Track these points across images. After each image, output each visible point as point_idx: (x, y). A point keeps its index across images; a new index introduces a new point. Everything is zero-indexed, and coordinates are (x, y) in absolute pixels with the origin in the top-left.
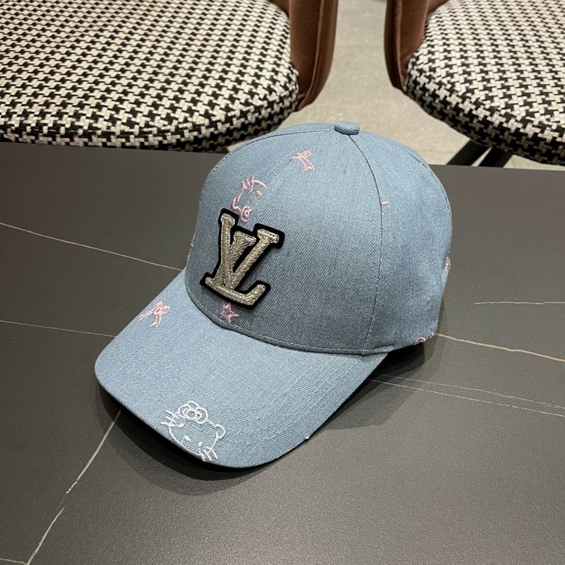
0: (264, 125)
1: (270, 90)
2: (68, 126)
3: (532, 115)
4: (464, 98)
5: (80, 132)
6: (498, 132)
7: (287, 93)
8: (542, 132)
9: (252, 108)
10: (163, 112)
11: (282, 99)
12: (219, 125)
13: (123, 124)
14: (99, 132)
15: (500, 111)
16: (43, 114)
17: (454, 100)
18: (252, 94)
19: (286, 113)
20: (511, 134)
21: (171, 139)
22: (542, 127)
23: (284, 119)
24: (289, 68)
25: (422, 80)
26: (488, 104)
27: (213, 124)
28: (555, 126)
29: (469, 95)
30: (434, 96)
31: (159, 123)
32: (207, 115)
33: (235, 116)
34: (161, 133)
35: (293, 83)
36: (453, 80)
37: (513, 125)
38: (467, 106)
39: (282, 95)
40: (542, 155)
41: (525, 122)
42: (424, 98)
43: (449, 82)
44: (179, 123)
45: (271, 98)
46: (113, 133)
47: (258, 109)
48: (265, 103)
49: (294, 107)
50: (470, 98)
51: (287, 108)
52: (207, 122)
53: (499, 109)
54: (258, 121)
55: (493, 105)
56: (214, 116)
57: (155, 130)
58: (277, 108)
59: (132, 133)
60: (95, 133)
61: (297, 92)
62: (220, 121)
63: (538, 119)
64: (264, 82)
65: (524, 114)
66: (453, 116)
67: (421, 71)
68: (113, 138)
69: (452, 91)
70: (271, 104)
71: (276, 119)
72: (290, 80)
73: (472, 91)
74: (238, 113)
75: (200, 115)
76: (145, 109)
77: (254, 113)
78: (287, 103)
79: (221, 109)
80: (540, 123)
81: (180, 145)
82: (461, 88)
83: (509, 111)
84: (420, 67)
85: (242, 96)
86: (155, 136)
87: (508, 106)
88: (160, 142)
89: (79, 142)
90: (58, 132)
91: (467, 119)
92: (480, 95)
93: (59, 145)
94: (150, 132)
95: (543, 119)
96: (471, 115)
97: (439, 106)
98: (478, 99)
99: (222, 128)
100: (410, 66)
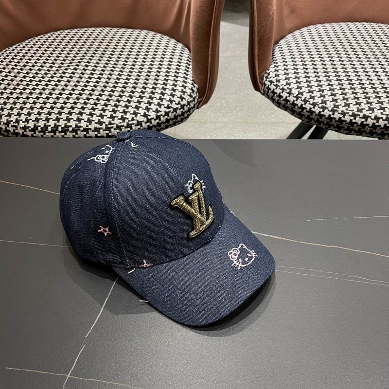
0: (179, 119)
1: (182, 98)
2: (63, 126)
3: (337, 107)
4: (297, 98)
5: (71, 129)
6: (319, 117)
7: (192, 99)
8: (344, 117)
9: (171, 110)
10: (119, 115)
11: (189, 103)
13: (95, 123)
14: (82, 129)
15: (319, 105)
17: (291, 99)
18: (171, 101)
19: (191, 111)
20: (326, 118)
21: (125, 130)
22: (344, 114)
23: (191, 114)
24: (192, 84)
25: (272, 87)
26: (311, 101)
27: (149, 121)
28: (351, 113)
29: (300, 96)
30: (280, 96)
31: (117, 121)
32: (145, 115)
33: (162, 115)
34: (119, 127)
35: (195, 93)
36: (290, 87)
37: (327, 113)
38: (299, 103)
39: (189, 101)
40: (345, 130)
41: (333, 111)
42: (274, 98)
43: (288, 88)
44: (129, 121)
45: (182, 103)
46: (90, 129)
47: (175, 110)
48: (179, 106)
49: (196, 107)
50: (301, 98)
51: (192, 108)
52: (145, 119)
53: (318, 104)
54: (176, 117)
55: (314, 101)
56: (149, 115)
57: (115, 126)
58: (186, 109)
59: (101, 128)
60: (79, 130)
61: (197, 97)
62: (153, 118)
63: (341, 109)
64: (178, 94)
65: (333, 106)
66: (292, 108)
67: (271, 82)
68: (90, 132)
69: (290, 93)
70: (182, 107)
71: (186, 115)
72: (193, 91)
73: (302, 93)
74: (163, 113)
76: (108, 114)
77: (173, 112)
78: (192, 105)
79: (153, 111)
80: (342, 111)
82: (295, 92)
83: (324, 104)
84: (270, 79)
85: (165, 103)
86: (115, 129)
87: (323, 102)
88: (118, 133)
91: (300, 110)
92: (306, 96)
94: (112, 127)
95: (344, 109)
96: (302, 108)
97: (283, 103)
98: (306, 98)
99: (154, 122)
100: (265, 79)
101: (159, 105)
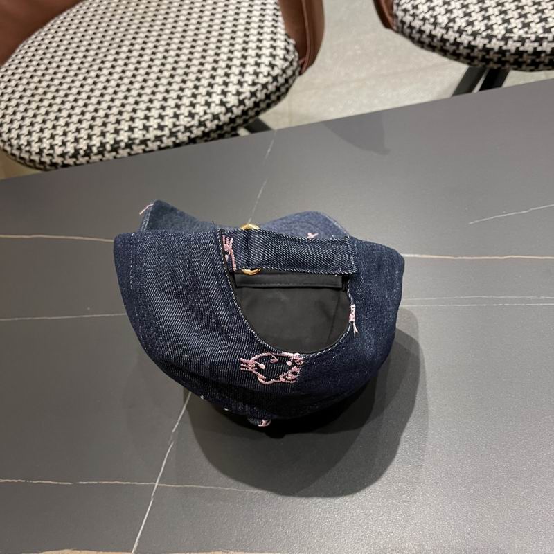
0: (273, 97)
1: (272, 66)
2: (112, 142)
3: (511, 31)
4: (447, 28)
5: (122, 145)
6: (484, 53)
7: (287, 64)
8: (523, 45)
9: (259, 87)
10: (185, 110)
11: (284, 71)
12: (235, 109)
13: (155, 129)
14: (137, 141)
15: (481, 34)
16: (90, 137)
17: (438, 32)
18: (256, 74)
19: (291, 81)
21: (197, 132)
22: (522, 40)
23: (291, 86)
24: (286, 40)
25: (408, 19)
26: (470, 29)
27: (229, 110)
28: (533, 37)
29: (451, 24)
30: (421, 32)
31: (184, 121)
32: (222, 104)
33: (246, 98)
34: (188, 129)
35: (291, 53)
36: (435, 14)
37: (495, 44)
38: (451, 36)
39: (284, 67)
40: (528, 65)
41: (505, 39)
42: (413, 35)
43: (432, 16)
44: (201, 117)
45: (274, 73)
46: (149, 140)
47: (265, 86)
48: (270, 79)
49: (297, 73)
50: (452, 27)
51: (291, 77)
52: (223, 109)
53: (480, 32)
54: (268, 96)
55: (474, 29)
56: (228, 102)
57: (182, 128)
58: (281, 80)
59: (164, 136)
60: (134, 143)
61: (297, 59)
62: (234, 106)
63: (518, 33)
64: (265, 60)
65: (503, 32)
66: (442, 47)
67: (405, 11)
68: (149, 143)
69: (435, 24)
70: (275, 79)
71: (283, 90)
72: (288, 51)
73: (453, 20)
74: (248, 94)
75: (217, 105)
76: (169, 112)
77: (262, 90)
78: (289, 72)
79: (233, 95)
80: (520, 37)
81: (206, 136)
82: (443, 20)
83: (489, 32)
84: (403, 7)
85: (249, 79)
86: (183, 133)
87: (489, 27)
88: (189, 137)
89: (123, 153)
90: (105, 149)
91: (454, 48)
92: (461, 22)
93: (108, 160)
94: (178, 131)
95: (521, 32)
96: (456, 44)
97: (427, 40)
98: (460, 27)
99: (237, 111)
100: (395, 7)
101: (240, 83)
